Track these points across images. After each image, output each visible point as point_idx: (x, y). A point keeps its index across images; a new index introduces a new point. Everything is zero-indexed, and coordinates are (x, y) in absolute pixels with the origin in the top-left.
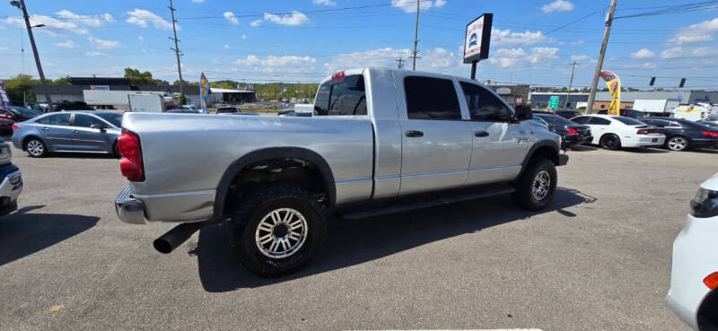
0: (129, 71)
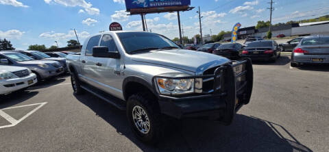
0: (259, 22)
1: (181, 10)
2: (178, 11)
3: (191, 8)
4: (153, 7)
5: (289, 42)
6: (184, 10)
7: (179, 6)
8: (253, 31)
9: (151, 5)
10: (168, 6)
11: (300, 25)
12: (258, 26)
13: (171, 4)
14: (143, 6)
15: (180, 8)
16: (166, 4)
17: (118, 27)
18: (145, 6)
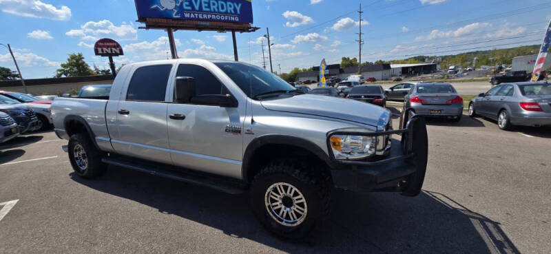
1: (238, 30)
2: (233, 31)
3: (255, 29)
4: (190, 19)
5: (392, 89)
6: (242, 30)
7: (234, 22)
8: (338, 71)
9: (187, 15)
10: (216, 20)
11: (392, 66)
12: (342, 63)
13: (223, 18)
14: (171, 15)
15: (236, 26)
16: (214, 17)
17: (113, 49)
18: (174, 17)
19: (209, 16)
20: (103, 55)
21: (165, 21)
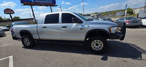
3: (57, 6)
4: (37, 3)
6: (53, 6)
9: (37, 1)
10: (45, 3)
11: (91, 15)
13: (47, 2)
14: (32, 1)
15: (51, 5)
16: (44, 2)
17: (11, 12)
18: (33, 2)
19: (43, 2)
20: (7, 14)
21: (30, 3)
